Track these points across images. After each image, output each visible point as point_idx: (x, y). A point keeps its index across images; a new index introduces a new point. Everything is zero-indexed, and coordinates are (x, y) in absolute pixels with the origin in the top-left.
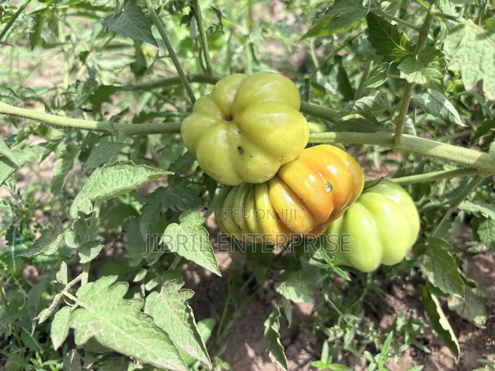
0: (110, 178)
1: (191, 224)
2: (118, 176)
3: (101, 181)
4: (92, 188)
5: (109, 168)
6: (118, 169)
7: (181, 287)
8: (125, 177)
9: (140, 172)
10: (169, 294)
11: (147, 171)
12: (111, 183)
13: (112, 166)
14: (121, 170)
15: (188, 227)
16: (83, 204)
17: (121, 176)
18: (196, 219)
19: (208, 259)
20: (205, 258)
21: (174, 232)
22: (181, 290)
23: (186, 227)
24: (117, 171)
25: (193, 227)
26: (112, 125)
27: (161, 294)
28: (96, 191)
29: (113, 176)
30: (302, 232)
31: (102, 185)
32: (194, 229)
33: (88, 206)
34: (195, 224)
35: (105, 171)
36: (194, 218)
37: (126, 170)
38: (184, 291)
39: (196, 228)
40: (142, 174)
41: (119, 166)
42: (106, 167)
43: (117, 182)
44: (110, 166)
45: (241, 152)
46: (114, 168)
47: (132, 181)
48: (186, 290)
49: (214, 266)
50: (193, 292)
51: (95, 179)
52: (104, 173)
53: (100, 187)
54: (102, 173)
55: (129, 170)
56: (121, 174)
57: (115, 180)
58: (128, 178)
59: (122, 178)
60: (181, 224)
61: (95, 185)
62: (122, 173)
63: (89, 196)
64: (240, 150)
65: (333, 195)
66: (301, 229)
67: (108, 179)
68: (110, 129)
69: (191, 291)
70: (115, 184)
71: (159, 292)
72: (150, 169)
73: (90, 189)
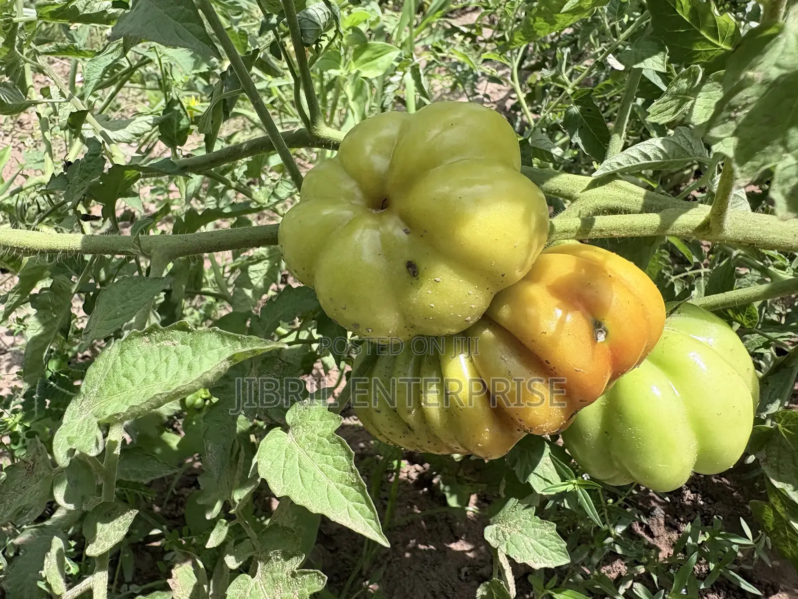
0: (141, 361)
1: (313, 432)
2: (157, 357)
3: (121, 372)
4: (100, 389)
5: (136, 340)
6: (157, 342)
7: (297, 566)
8: (173, 359)
9: (206, 345)
10: (274, 580)
11: (223, 342)
12: (144, 375)
13: (143, 334)
14: (162, 343)
15: (307, 437)
16: (82, 428)
17: (164, 358)
18: (321, 420)
19: (356, 508)
20: (351, 504)
21: (279, 449)
22: (299, 573)
23: (303, 438)
24: (155, 346)
25: (317, 438)
26: (137, 239)
27: (256, 579)
28: (109, 395)
29: (145, 357)
30: (548, 430)
31: (124, 380)
32: (320, 442)
33: (93, 434)
34: (321, 430)
35: (128, 348)
36: (317, 417)
37: (176, 342)
38: (305, 573)
39: (325, 440)
40: (211, 349)
41: (159, 335)
42: (129, 338)
43: (155, 372)
44: (138, 335)
45: (414, 272)
46: (147, 339)
47: (190, 368)
48: (309, 573)
49: (370, 524)
50: (323, 578)
51: (106, 367)
52: (127, 353)
53: (118, 385)
54: (122, 353)
55: (183, 343)
56: (163, 352)
57: (152, 367)
58: (180, 362)
59: (166, 361)
60: (290, 431)
61: (108, 380)
62: (167, 349)
63: (95, 409)
64: (410, 269)
65: (611, 349)
66: (548, 425)
67: (134, 366)
68: (134, 247)
69: (319, 575)
70: (152, 377)
71: (253, 577)
72: (229, 336)
73: (96, 389)
